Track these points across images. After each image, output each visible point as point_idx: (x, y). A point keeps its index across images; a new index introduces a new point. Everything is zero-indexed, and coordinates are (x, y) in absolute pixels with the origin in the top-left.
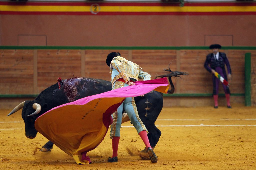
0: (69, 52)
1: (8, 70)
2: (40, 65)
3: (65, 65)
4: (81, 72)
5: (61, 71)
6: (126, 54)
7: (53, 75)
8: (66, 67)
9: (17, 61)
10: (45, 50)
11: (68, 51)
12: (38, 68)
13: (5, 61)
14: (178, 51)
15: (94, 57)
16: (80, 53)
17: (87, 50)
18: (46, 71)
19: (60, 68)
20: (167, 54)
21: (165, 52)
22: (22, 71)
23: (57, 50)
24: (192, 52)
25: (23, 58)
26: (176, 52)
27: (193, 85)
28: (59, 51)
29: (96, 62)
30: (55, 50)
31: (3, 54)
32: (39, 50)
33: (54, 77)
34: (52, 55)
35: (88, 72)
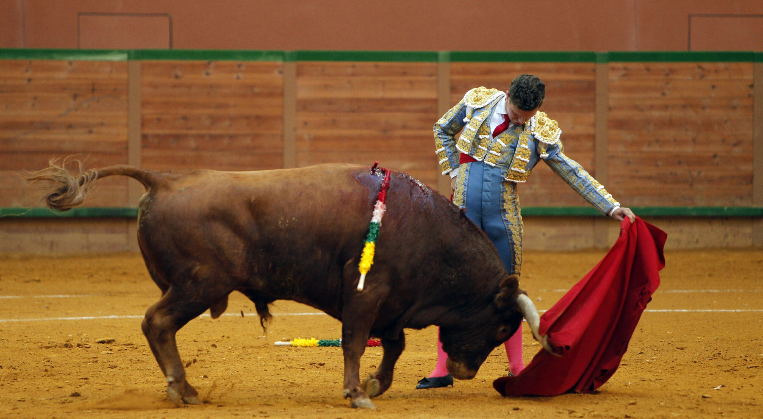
0: (243, 68)
1: (47, 126)
2: (150, 112)
3: (232, 112)
4: (282, 136)
5: (218, 131)
6: (431, 75)
7: (192, 143)
8: (233, 119)
9: (75, 97)
10: (163, 61)
11: (240, 66)
12: (144, 123)
13: (35, 98)
14: (601, 67)
15: (326, 87)
16: (281, 72)
17: (301, 63)
18: (167, 132)
19: (215, 120)
20: (564, 77)
21: (558, 71)
22: (91, 132)
23: (205, 62)
24: (648, 69)
25: (93, 90)
26: (594, 71)
27: (650, 178)
28: (213, 65)
29: (330, 102)
30: (197, 62)
31: (28, 75)
32: (146, 61)
33: (196, 149)
34: (188, 78)
35: (305, 133)
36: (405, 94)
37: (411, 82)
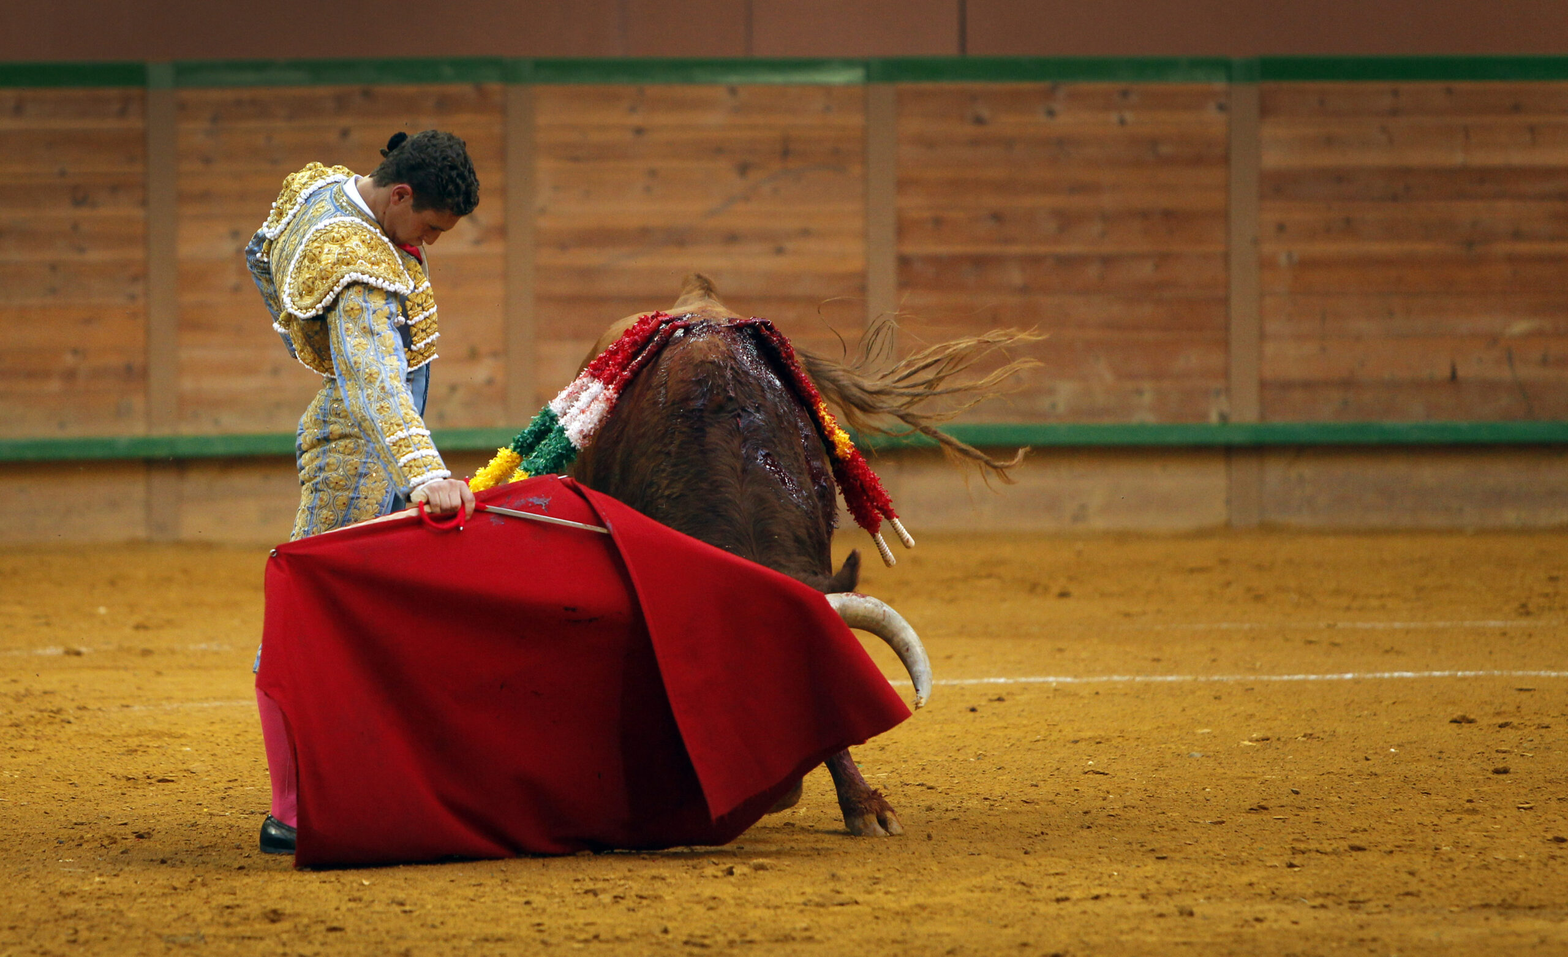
0: (1134, 99)
1: (679, 238)
2: (916, 204)
3: (1108, 201)
4: (1226, 258)
5: (1075, 248)
7: (1016, 277)
8: (1111, 219)
9: (743, 169)
10: (948, 85)
11: (1125, 94)
12: (903, 229)
13: (653, 173)
15: (1329, 142)
16: (1221, 108)
17: (1270, 85)
18: (958, 249)
19: (1066, 221)
22: (780, 251)
23: (1044, 85)
25: (786, 153)
28: (1062, 92)
29: (1340, 176)
30: (1026, 86)
31: (636, 120)
32: (907, 86)
33: (1024, 290)
34: (1007, 123)
35: (1281, 252)
36: (1518, 158)
37: (1532, 129)
